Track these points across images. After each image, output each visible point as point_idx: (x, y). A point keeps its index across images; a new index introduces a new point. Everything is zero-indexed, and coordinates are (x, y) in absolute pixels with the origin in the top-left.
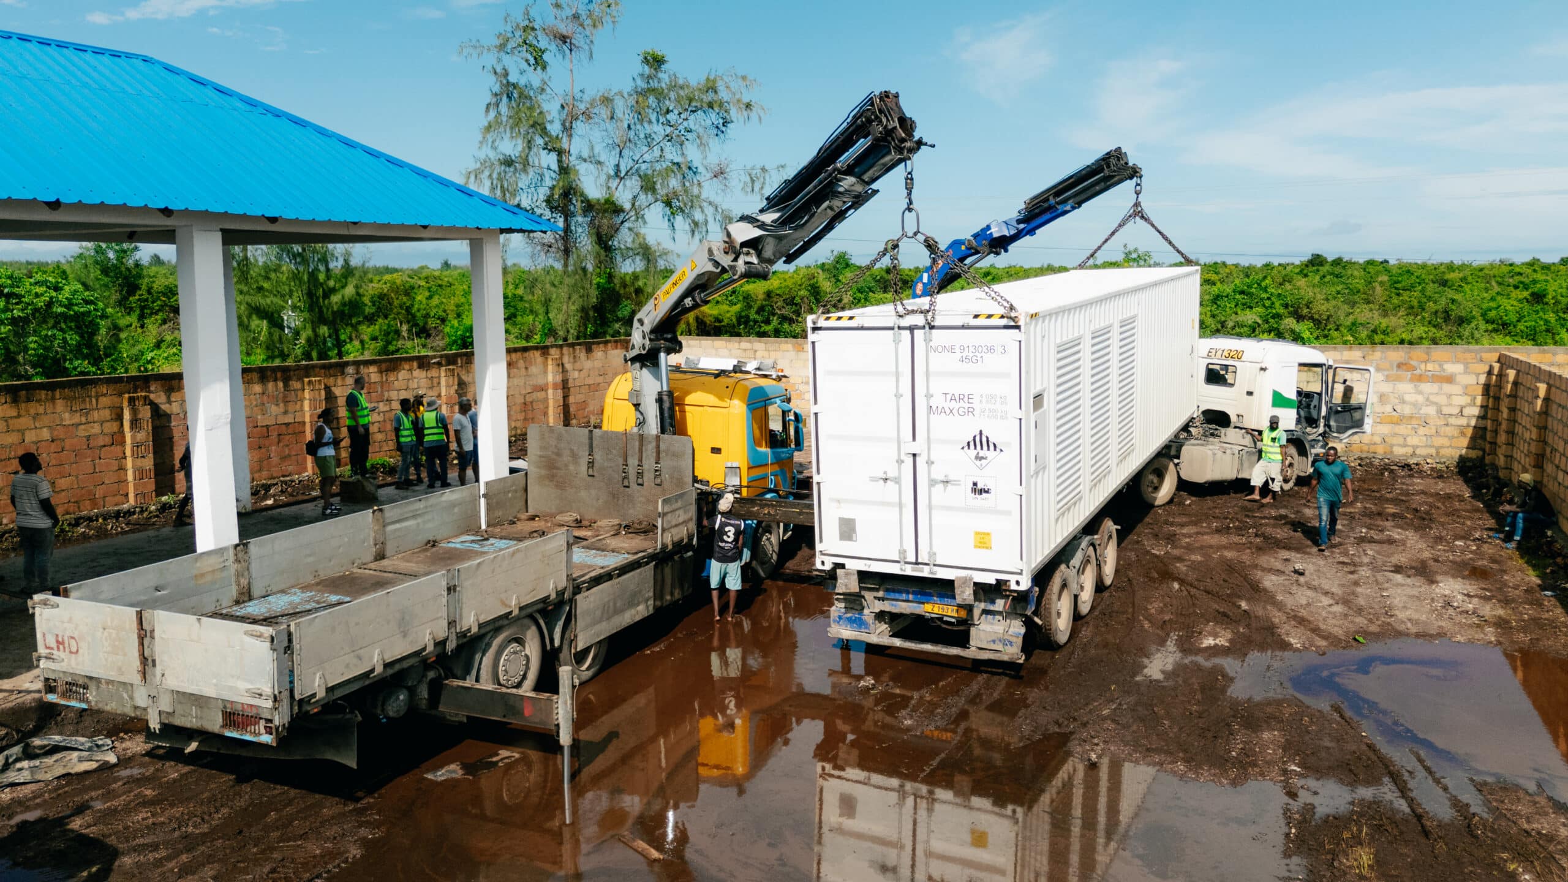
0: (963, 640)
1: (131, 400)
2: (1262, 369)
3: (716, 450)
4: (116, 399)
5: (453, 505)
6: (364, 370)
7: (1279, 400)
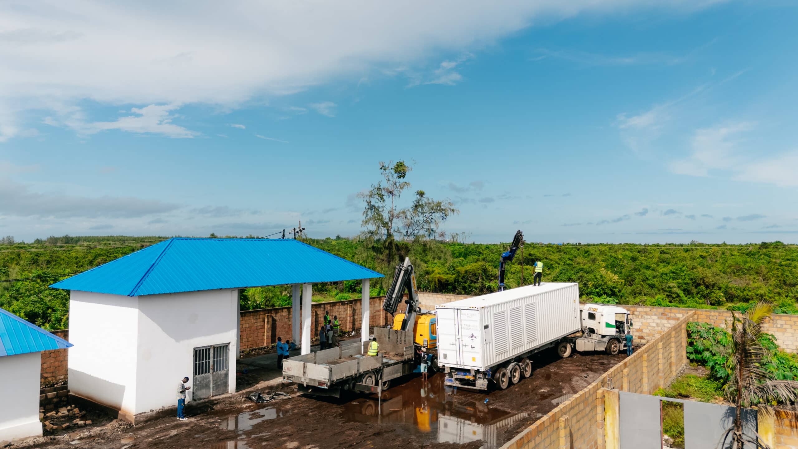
0: (474, 385)
1: (268, 316)
2: (602, 315)
3: (421, 335)
5: (356, 347)
6: (326, 306)
7: (608, 325)
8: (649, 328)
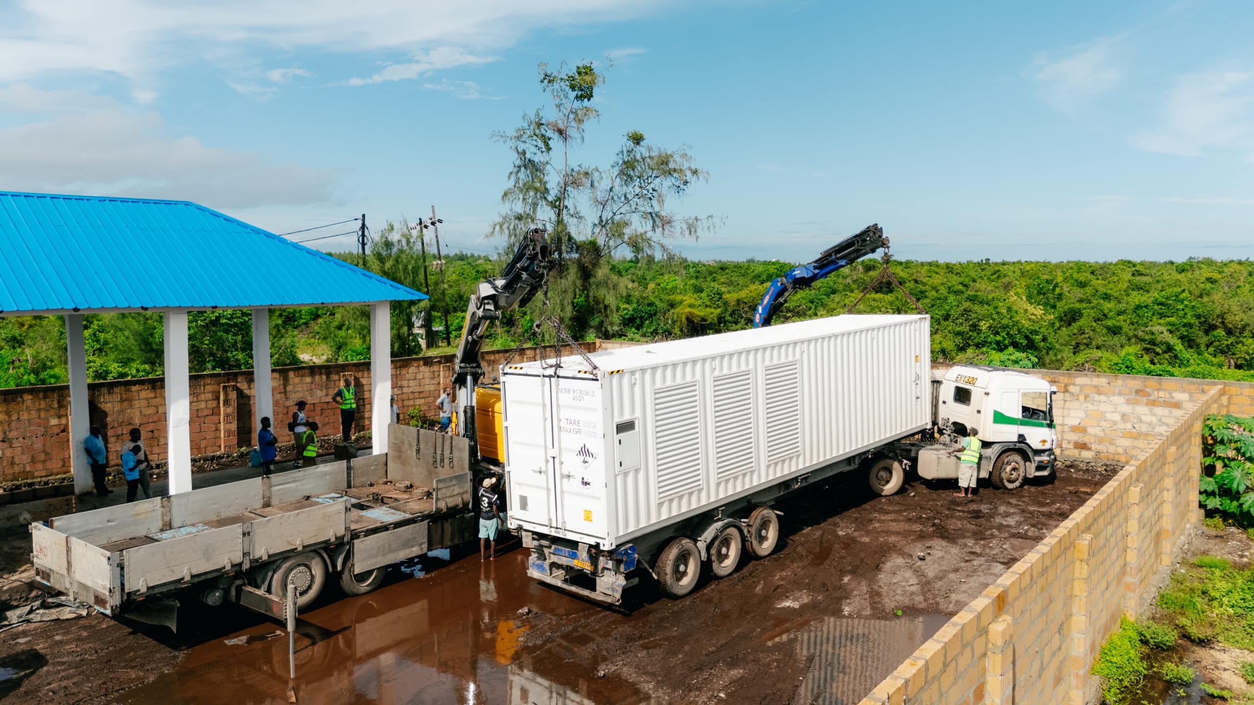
0: (594, 588)
1: (225, 388)
2: (987, 394)
4: (216, 387)
5: (325, 474)
7: (1000, 418)
8: (1104, 424)
